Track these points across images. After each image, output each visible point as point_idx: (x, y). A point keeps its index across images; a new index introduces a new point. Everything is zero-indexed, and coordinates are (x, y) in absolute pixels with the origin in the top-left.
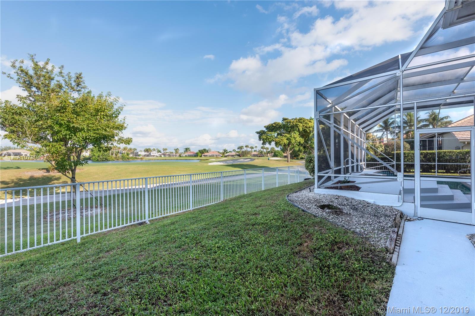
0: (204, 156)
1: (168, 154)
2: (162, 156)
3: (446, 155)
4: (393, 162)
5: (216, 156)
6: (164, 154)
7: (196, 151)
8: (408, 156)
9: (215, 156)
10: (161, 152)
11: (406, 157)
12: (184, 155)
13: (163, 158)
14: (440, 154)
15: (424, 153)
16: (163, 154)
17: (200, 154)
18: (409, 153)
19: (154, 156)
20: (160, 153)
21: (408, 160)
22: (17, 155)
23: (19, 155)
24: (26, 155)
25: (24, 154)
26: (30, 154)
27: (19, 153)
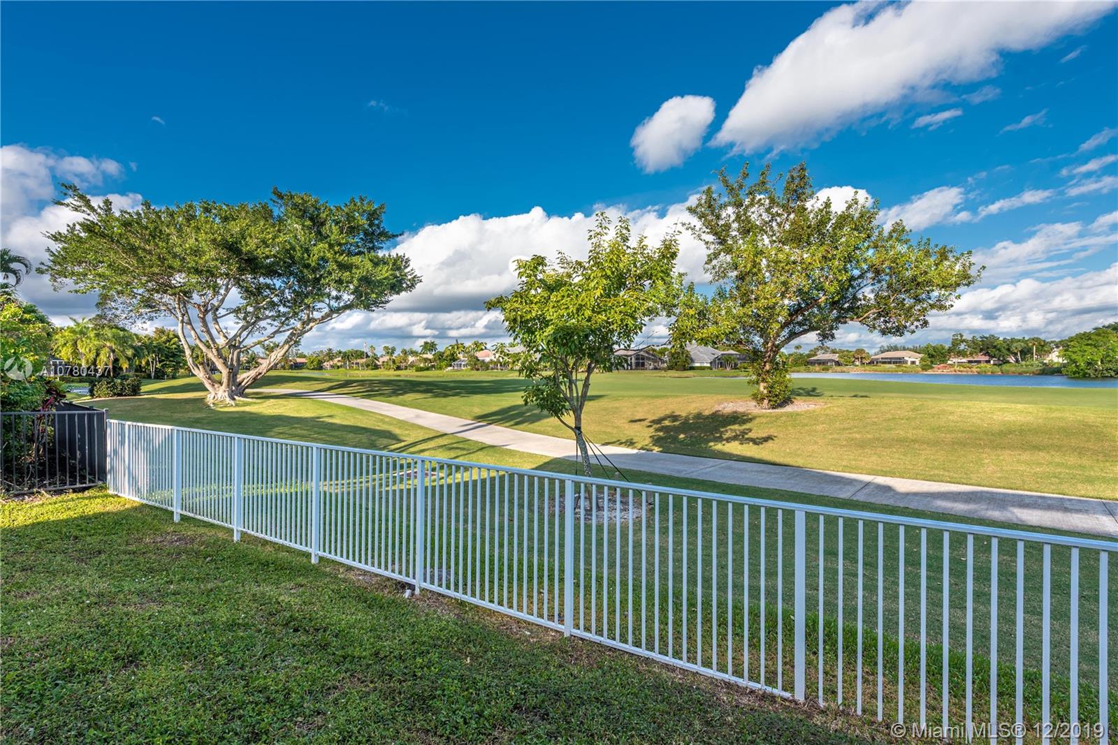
22: (896, 363)
23: (899, 361)
24: (913, 363)
25: (910, 360)
26: (922, 359)
27: (900, 359)
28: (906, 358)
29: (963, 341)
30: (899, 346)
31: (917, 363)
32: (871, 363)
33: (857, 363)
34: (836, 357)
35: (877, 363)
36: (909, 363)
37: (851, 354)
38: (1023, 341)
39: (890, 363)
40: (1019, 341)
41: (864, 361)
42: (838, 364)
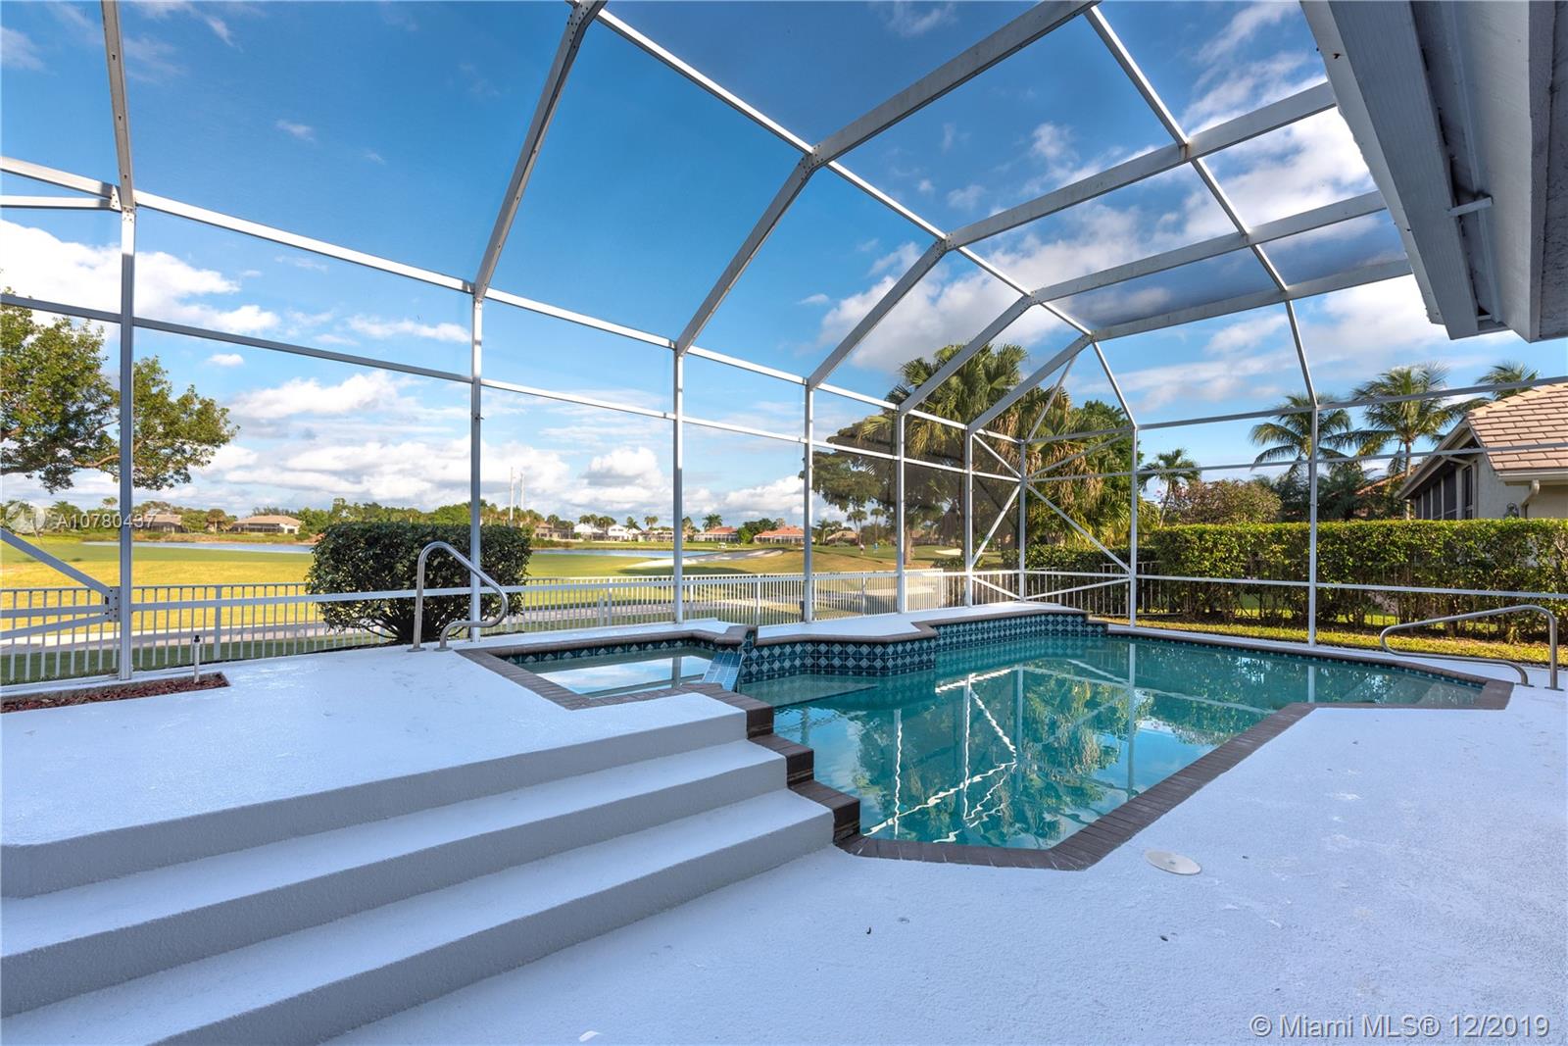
0: (760, 540)
1: (656, 532)
2: (641, 539)
3: (1393, 543)
4: (1123, 571)
5: (796, 540)
6: (645, 535)
7: (738, 525)
8: (1215, 544)
9: (793, 542)
10: (637, 528)
11: (1206, 550)
12: (702, 538)
13: (641, 544)
14: (1363, 539)
15: (1289, 532)
16: (643, 534)
17: (748, 536)
18: (1221, 533)
19: (616, 538)
20: (635, 531)
21: (1214, 567)
22: (269, 530)
23: (272, 529)
24: (291, 531)
25: (286, 528)
26: (301, 527)
27: (273, 525)
28: (282, 525)
29: (344, 507)
30: (280, 509)
31: (296, 532)
32: (234, 529)
33: (212, 529)
34: (177, 520)
35: (242, 529)
36: (286, 532)
37: (203, 515)
38: (403, 511)
39: (260, 530)
40: (398, 511)
41: (223, 527)
42: (180, 529)
